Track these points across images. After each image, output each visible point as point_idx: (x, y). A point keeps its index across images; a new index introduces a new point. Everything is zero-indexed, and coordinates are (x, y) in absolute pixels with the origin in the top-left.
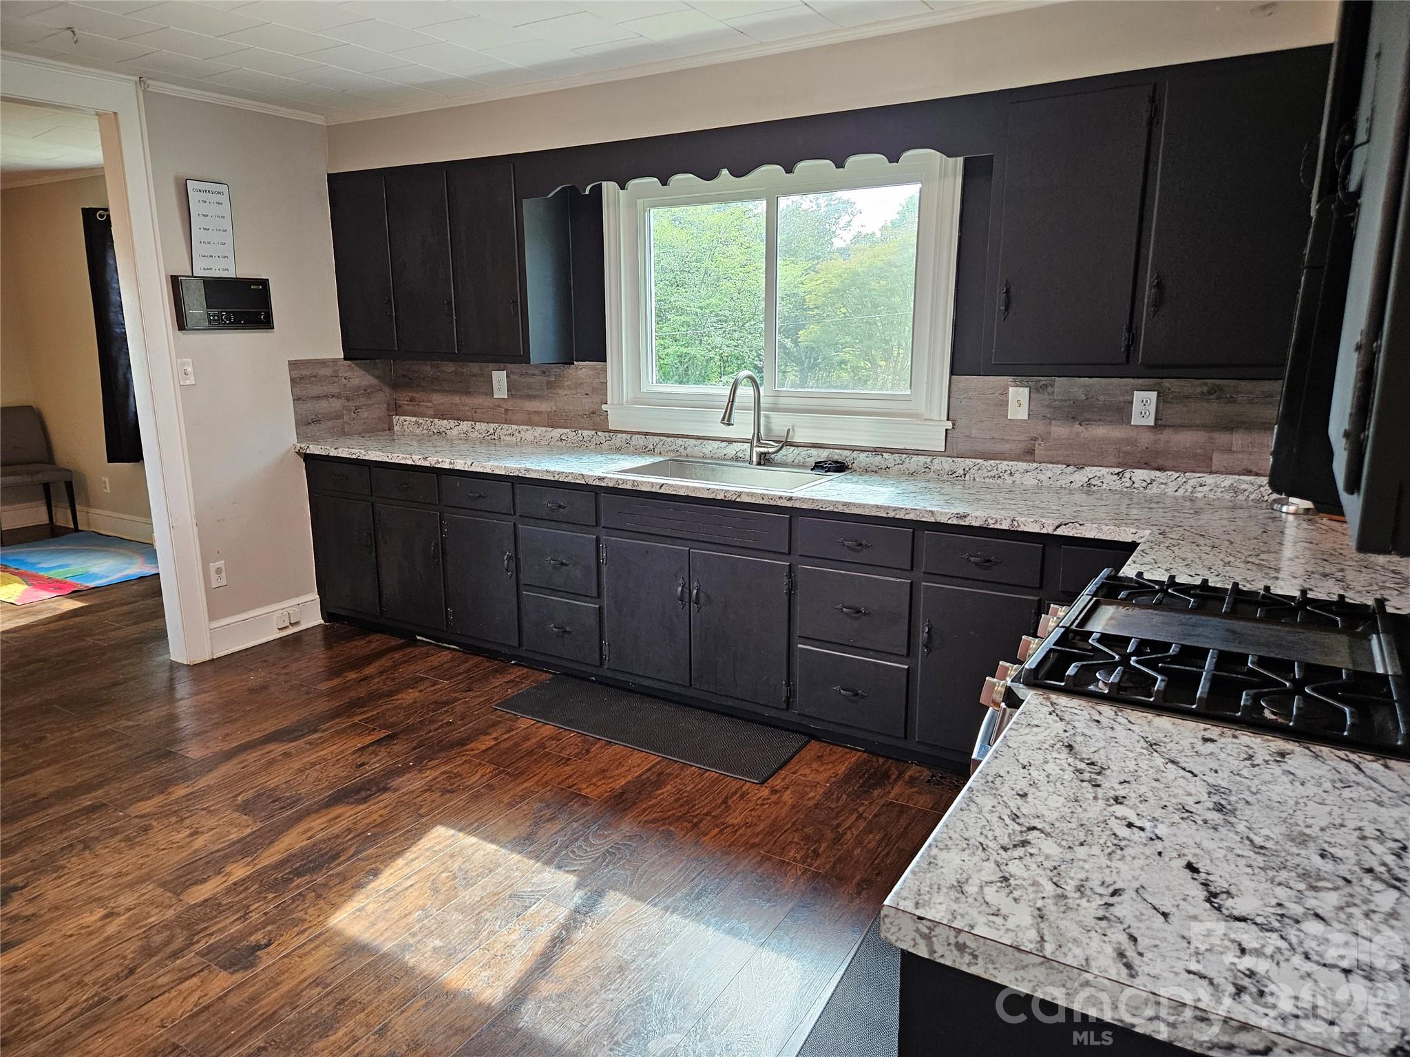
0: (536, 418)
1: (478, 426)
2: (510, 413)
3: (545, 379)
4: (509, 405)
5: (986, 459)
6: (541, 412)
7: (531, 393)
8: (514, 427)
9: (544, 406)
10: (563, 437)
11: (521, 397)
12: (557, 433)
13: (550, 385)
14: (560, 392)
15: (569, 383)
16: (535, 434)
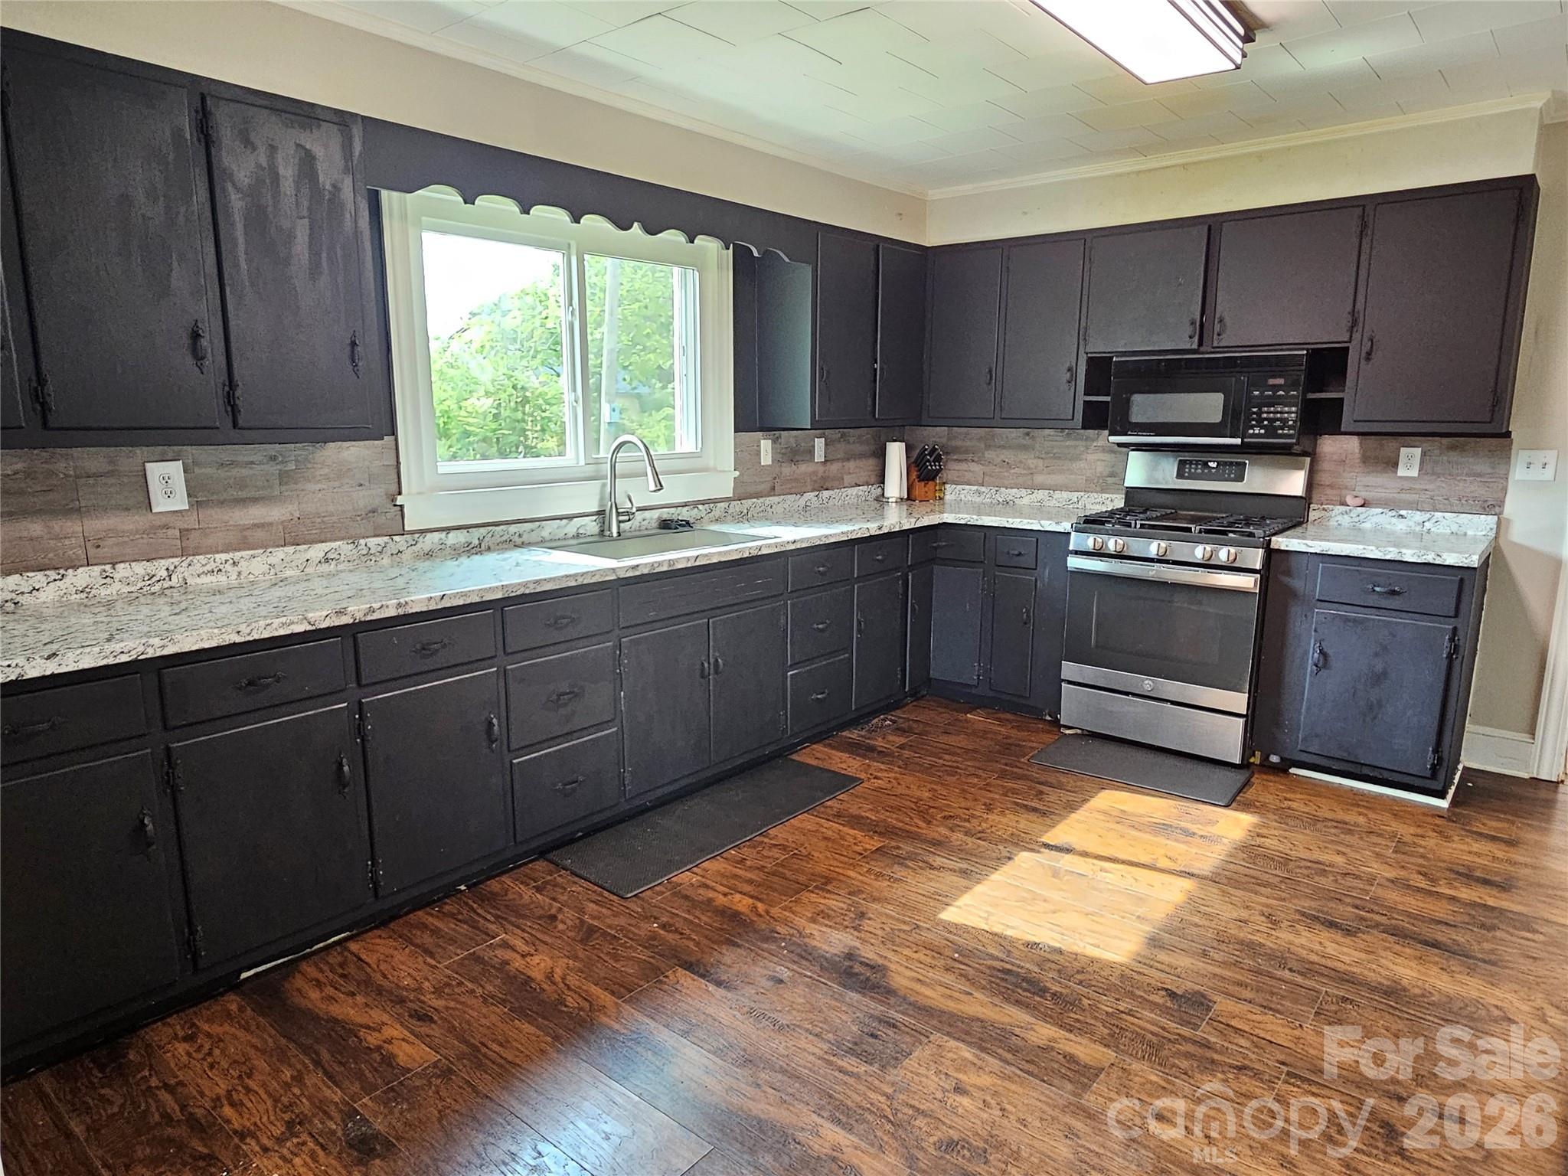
0: (260, 534)
1: (122, 570)
2: (193, 535)
3: (273, 469)
4: (191, 522)
5: (757, 498)
6: (271, 524)
7: (242, 494)
8: (224, 556)
9: (275, 513)
10: (330, 556)
11: (222, 503)
12: (317, 551)
13: (284, 478)
14: (311, 487)
15: (326, 471)
16: (271, 560)
